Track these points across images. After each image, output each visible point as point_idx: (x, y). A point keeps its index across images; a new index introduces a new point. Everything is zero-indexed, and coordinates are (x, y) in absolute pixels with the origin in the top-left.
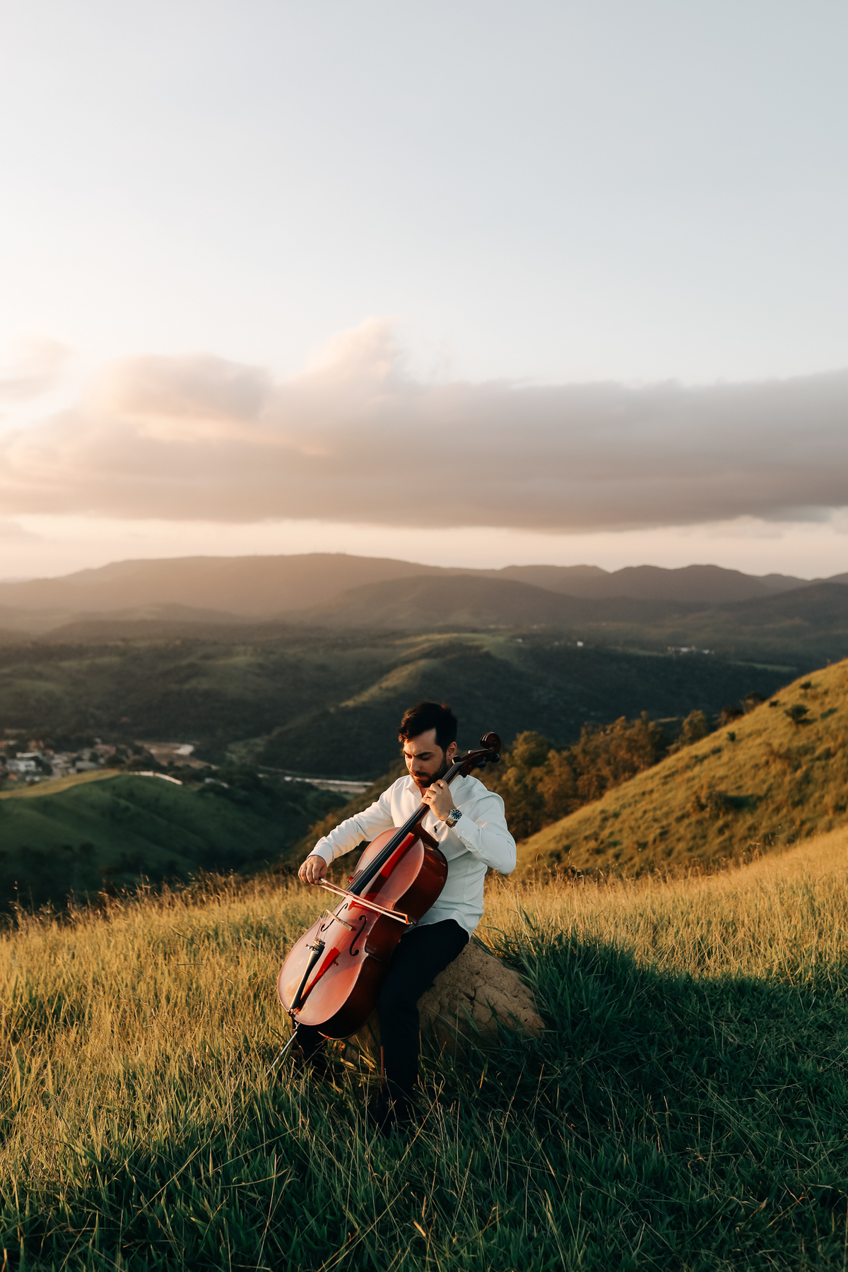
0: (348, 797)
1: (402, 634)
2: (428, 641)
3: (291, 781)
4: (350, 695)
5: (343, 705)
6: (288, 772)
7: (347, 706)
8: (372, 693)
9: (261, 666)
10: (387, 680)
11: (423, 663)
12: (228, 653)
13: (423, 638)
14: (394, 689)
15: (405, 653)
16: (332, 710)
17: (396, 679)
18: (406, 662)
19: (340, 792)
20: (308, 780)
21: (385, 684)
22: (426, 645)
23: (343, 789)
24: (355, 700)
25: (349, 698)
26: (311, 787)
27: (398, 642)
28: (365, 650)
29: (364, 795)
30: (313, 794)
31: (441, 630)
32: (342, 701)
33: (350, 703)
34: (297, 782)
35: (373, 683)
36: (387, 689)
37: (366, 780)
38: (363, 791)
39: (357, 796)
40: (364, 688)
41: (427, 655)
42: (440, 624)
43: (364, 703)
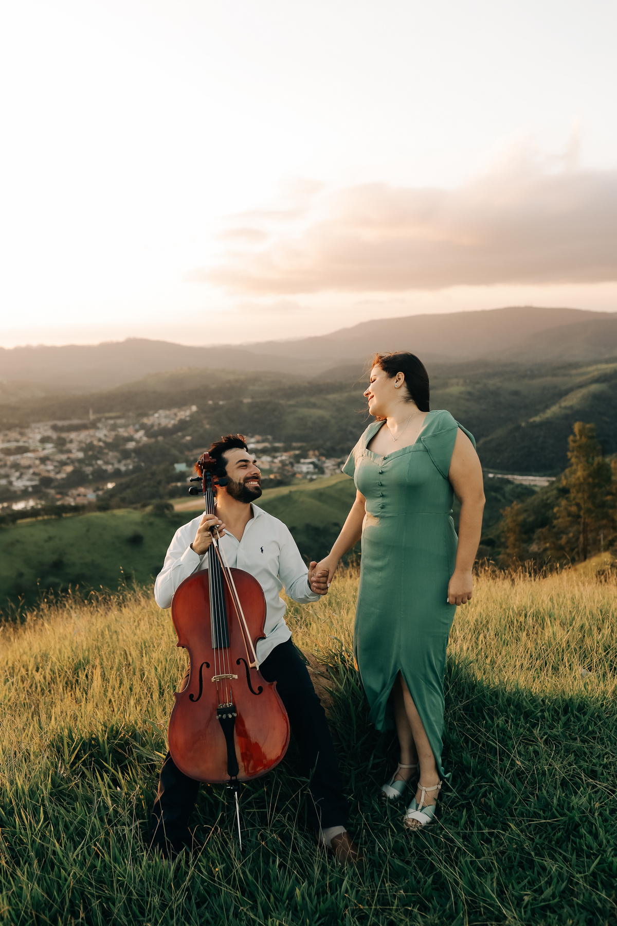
0: (537, 489)
1: (576, 365)
2: (597, 370)
3: (494, 477)
4: (537, 413)
5: (532, 420)
6: (491, 470)
7: (534, 421)
8: (554, 410)
9: (469, 393)
10: (565, 401)
11: (594, 388)
12: (445, 385)
13: (594, 367)
14: (571, 408)
15: (579, 380)
16: (523, 424)
17: (573, 400)
18: (581, 386)
19: (530, 485)
20: (506, 477)
21: (563, 404)
22: (596, 373)
23: (532, 483)
24: (540, 417)
25: (536, 415)
26: (508, 482)
27: (574, 372)
28: (549, 379)
29: (548, 487)
30: (508, 488)
31: (607, 361)
32: (531, 417)
33: (537, 419)
34: (498, 478)
35: (554, 404)
36: (566, 408)
37: (550, 476)
38: (546, 484)
39: (543, 488)
40: (547, 407)
41: (598, 380)
42: (607, 356)
43: (547, 418)
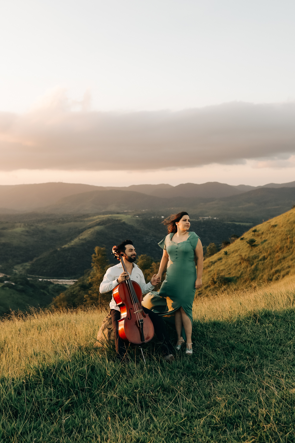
0: (67, 287)
1: (87, 216)
2: (99, 218)
3: (42, 281)
4: (66, 243)
5: (63, 247)
6: (40, 277)
7: (65, 247)
8: (75, 241)
9: (27, 232)
10: (82, 235)
11: (97, 228)
12: (13, 227)
13: (97, 217)
14: (85, 239)
15: (89, 224)
16: (59, 249)
17: (86, 235)
18: (90, 228)
19: (63, 284)
20: (49, 280)
21: (81, 238)
22: (98, 220)
23: (64, 283)
24: (68, 245)
25: (66, 244)
26: (50, 283)
27: (86, 219)
28: (72, 223)
29: (74, 285)
30: (51, 286)
31: (104, 214)
32: (63, 245)
33: (66, 246)
34: (45, 281)
35: (76, 237)
36: (82, 239)
37: (74, 279)
38: (72, 283)
39: (71, 286)
40: (72, 239)
41: (99, 224)
42: (104, 211)
43: (72, 246)
